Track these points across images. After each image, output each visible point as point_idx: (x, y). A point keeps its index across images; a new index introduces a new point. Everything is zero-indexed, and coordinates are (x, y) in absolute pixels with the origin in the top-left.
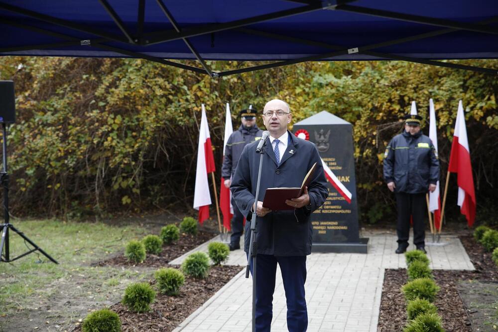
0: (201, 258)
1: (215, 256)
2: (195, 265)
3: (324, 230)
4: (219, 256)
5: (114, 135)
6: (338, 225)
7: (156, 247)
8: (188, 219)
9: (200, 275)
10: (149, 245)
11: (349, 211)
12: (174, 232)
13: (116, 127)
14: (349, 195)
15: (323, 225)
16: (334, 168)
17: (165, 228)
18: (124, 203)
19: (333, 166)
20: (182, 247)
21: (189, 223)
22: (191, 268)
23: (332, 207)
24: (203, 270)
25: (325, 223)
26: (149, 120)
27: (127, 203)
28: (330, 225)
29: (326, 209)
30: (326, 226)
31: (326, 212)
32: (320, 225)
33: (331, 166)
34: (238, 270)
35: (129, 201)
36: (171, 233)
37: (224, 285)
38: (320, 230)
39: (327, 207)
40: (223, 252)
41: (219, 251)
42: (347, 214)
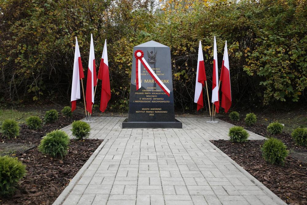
0: (60, 137)
1: (77, 132)
2: (52, 145)
3: (152, 113)
4: (81, 133)
5: (21, 56)
6: (162, 110)
7: (36, 125)
8: (67, 108)
9: (58, 154)
10: (31, 123)
11: (168, 102)
12: (54, 114)
13: (23, 52)
14: (169, 91)
15: (152, 110)
16: (159, 74)
17: (48, 112)
18: (34, 100)
19: (159, 73)
20: (60, 125)
21: (67, 110)
22: (48, 147)
23: (158, 99)
24: (61, 149)
25: (154, 109)
26: (43, 47)
27: (36, 100)
28: (156, 111)
29: (154, 100)
30: (154, 111)
31: (154, 102)
32: (150, 110)
33: (157, 73)
34: (98, 144)
35: (37, 99)
36: (52, 115)
37: (82, 165)
38: (151, 113)
39: (155, 99)
40: (84, 130)
41: (81, 129)
42: (168, 103)
